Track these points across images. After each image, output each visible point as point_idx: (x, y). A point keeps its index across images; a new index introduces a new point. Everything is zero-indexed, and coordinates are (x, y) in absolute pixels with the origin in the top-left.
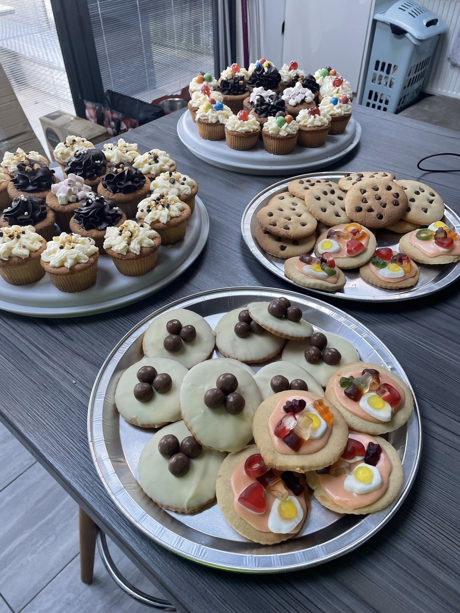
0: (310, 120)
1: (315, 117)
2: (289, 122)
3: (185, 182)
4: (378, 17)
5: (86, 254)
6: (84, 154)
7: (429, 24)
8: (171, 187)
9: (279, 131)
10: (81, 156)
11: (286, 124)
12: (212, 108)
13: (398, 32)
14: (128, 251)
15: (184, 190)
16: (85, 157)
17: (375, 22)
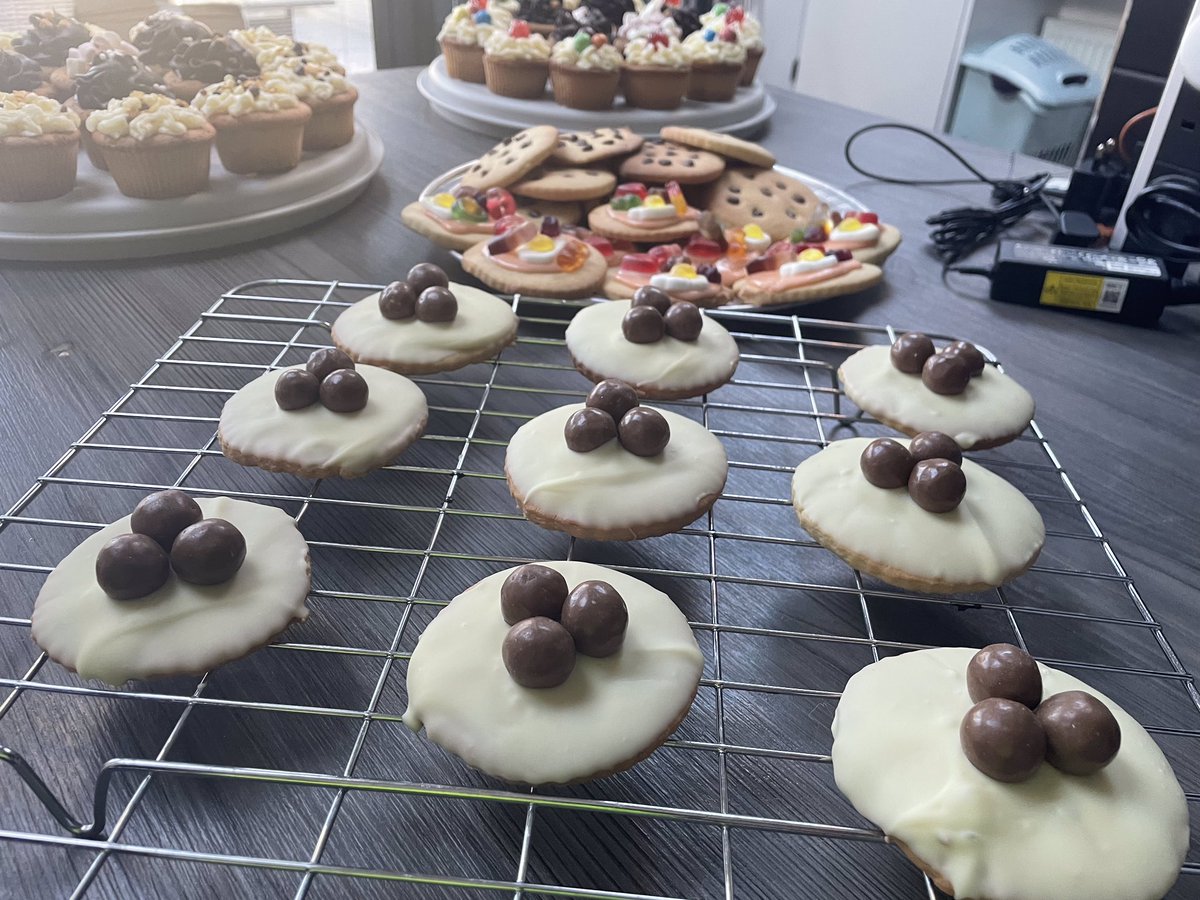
0: (644, 53)
1: (656, 49)
2: (599, 45)
3: (327, 78)
4: (971, 60)
5: (41, 125)
6: (165, 21)
7: (1069, 81)
8: (292, 80)
9: (577, 60)
10: (155, 24)
11: (590, 48)
12: (470, 18)
13: (1005, 88)
14: (126, 135)
15: (317, 88)
16: (162, 25)
17: (963, 70)
